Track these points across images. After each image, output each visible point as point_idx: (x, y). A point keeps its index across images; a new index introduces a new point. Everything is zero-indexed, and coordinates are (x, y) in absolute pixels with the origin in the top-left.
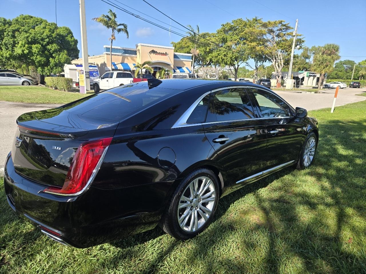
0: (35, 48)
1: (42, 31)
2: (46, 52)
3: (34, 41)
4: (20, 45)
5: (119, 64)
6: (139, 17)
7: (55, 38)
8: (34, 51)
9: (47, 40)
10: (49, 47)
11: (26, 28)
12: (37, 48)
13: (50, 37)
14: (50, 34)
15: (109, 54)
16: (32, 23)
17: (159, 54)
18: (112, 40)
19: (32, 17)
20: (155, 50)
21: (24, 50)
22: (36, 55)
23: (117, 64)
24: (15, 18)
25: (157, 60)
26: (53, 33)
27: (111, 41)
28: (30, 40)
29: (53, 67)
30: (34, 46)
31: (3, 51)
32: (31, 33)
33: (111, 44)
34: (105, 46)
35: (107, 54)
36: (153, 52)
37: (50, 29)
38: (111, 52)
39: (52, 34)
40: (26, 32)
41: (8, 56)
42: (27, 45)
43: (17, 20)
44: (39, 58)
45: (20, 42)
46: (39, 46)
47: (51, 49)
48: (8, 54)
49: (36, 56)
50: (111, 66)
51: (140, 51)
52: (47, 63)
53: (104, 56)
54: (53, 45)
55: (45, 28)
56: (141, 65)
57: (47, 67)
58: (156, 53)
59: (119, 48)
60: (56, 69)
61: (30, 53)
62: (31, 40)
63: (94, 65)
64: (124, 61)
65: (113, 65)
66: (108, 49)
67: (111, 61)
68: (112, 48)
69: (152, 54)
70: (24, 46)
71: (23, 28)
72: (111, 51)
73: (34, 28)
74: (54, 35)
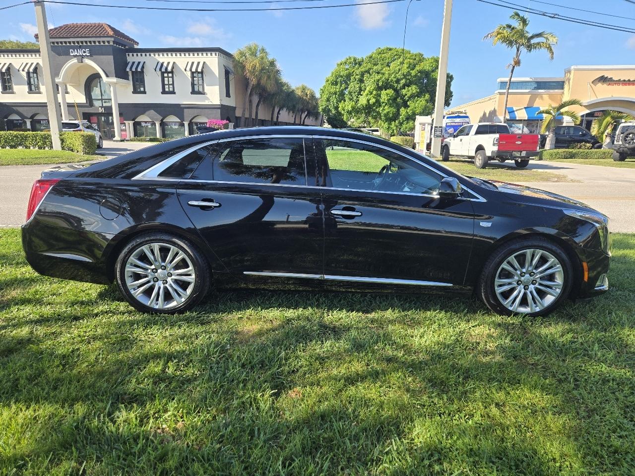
0: (385, 95)
1: (397, 68)
2: (399, 100)
3: (386, 86)
4: (366, 92)
5: (522, 109)
6: (556, 16)
7: (416, 76)
8: (382, 100)
9: (403, 82)
10: (404, 92)
11: (379, 67)
12: (387, 94)
13: (408, 75)
14: (408, 71)
15: (504, 94)
16: (389, 58)
17: (618, 82)
18: (514, 67)
19: (390, 49)
20: (608, 75)
21: (370, 100)
22: (384, 104)
23: (517, 110)
24: (369, 54)
25: (610, 96)
26: (413, 69)
27: (511, 68)
28: (380, 84)
29: (403, 121)
30: (384, 92)
31: (346, 103)
32: (383, 74)
33: (511, 74)
34: (499, 80)
35: (500, 94)
36: (603, 79)
37: (410, 64)
38: (509, 89)
39: (411, 71)
40: (378, 73)
41: (350, 109)
42: (374, 92)
43: (371, 57)
44: (387, 109)
45: (368, 89)
46: (390, 92)
47: (406, 95)
48: (350, 106)
49: (384, 107)
50: (504, 114)
51: (571, 82)
52: (396, 117)
53: (495, 97)
54: (410, 88)
55: (402, 63)
56: (554, 108)
57: (395, 122)
58: (608, 83)
59: (528, 79)
60: (407, 124)
61: (378, 103)
62: (382, 85)
63: (465, 115)
64: (533, 103)
65: (509, 112)
66: (503, 84)
67: (506, 105)
68: (510, 82)
69: (600, 85)
70: (371, 94)
71: (375, 68)
72: (507, 87)
73: (388, 66)
74: (413, 73)
